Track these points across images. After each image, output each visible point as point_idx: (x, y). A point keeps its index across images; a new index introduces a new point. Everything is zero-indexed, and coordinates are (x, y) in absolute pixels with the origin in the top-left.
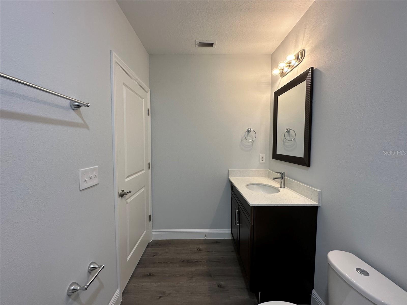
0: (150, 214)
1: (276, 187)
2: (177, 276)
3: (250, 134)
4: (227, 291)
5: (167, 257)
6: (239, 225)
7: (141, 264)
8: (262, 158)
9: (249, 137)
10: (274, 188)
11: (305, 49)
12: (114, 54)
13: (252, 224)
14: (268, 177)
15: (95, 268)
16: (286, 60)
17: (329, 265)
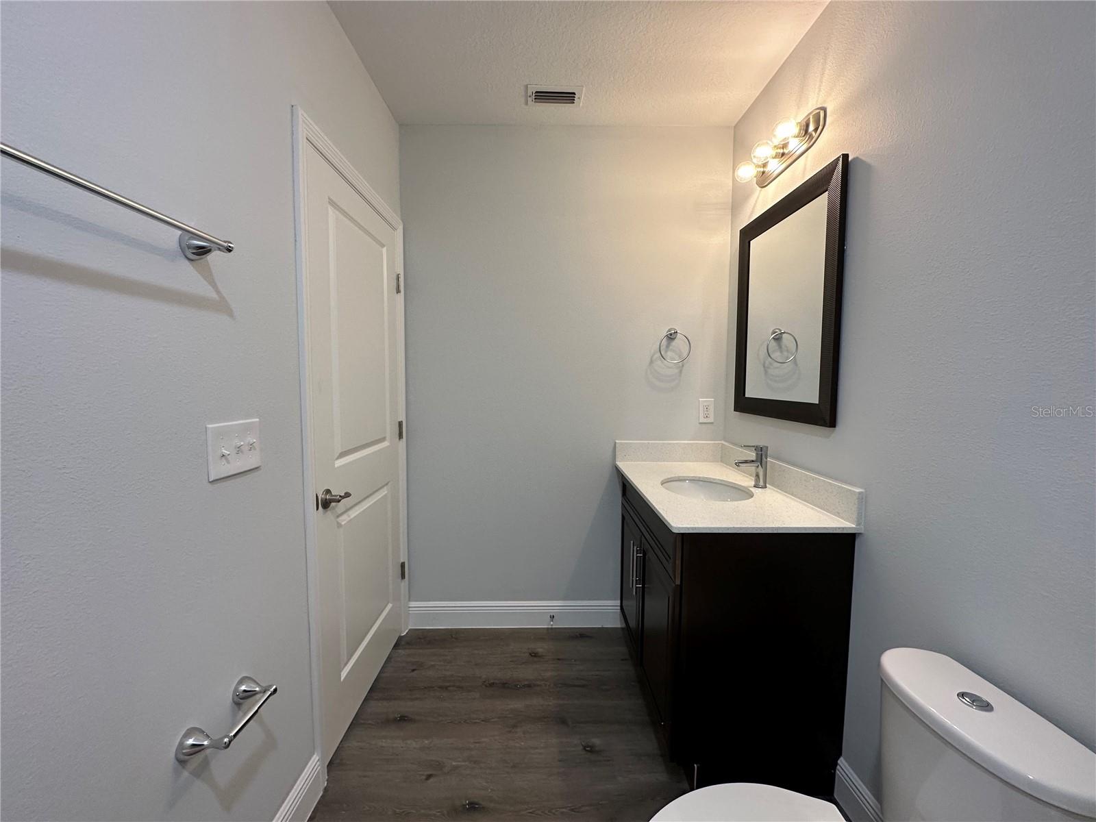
0: (402, 561)
1: (743, 485)
2: (475, 723)
3: (674, 343)
4: (608, 761)
5: (448, 673)
6: (643, 587)
7: (377, 690)
8: (705, 409)
9: (670, 354)
10: (739, 489)
11: (825, 105)
12: (300, 112)
13: (678, 582)
14: (721, 461)
15: (254, 692)
16: (775, 136)
17: (884, 686)
